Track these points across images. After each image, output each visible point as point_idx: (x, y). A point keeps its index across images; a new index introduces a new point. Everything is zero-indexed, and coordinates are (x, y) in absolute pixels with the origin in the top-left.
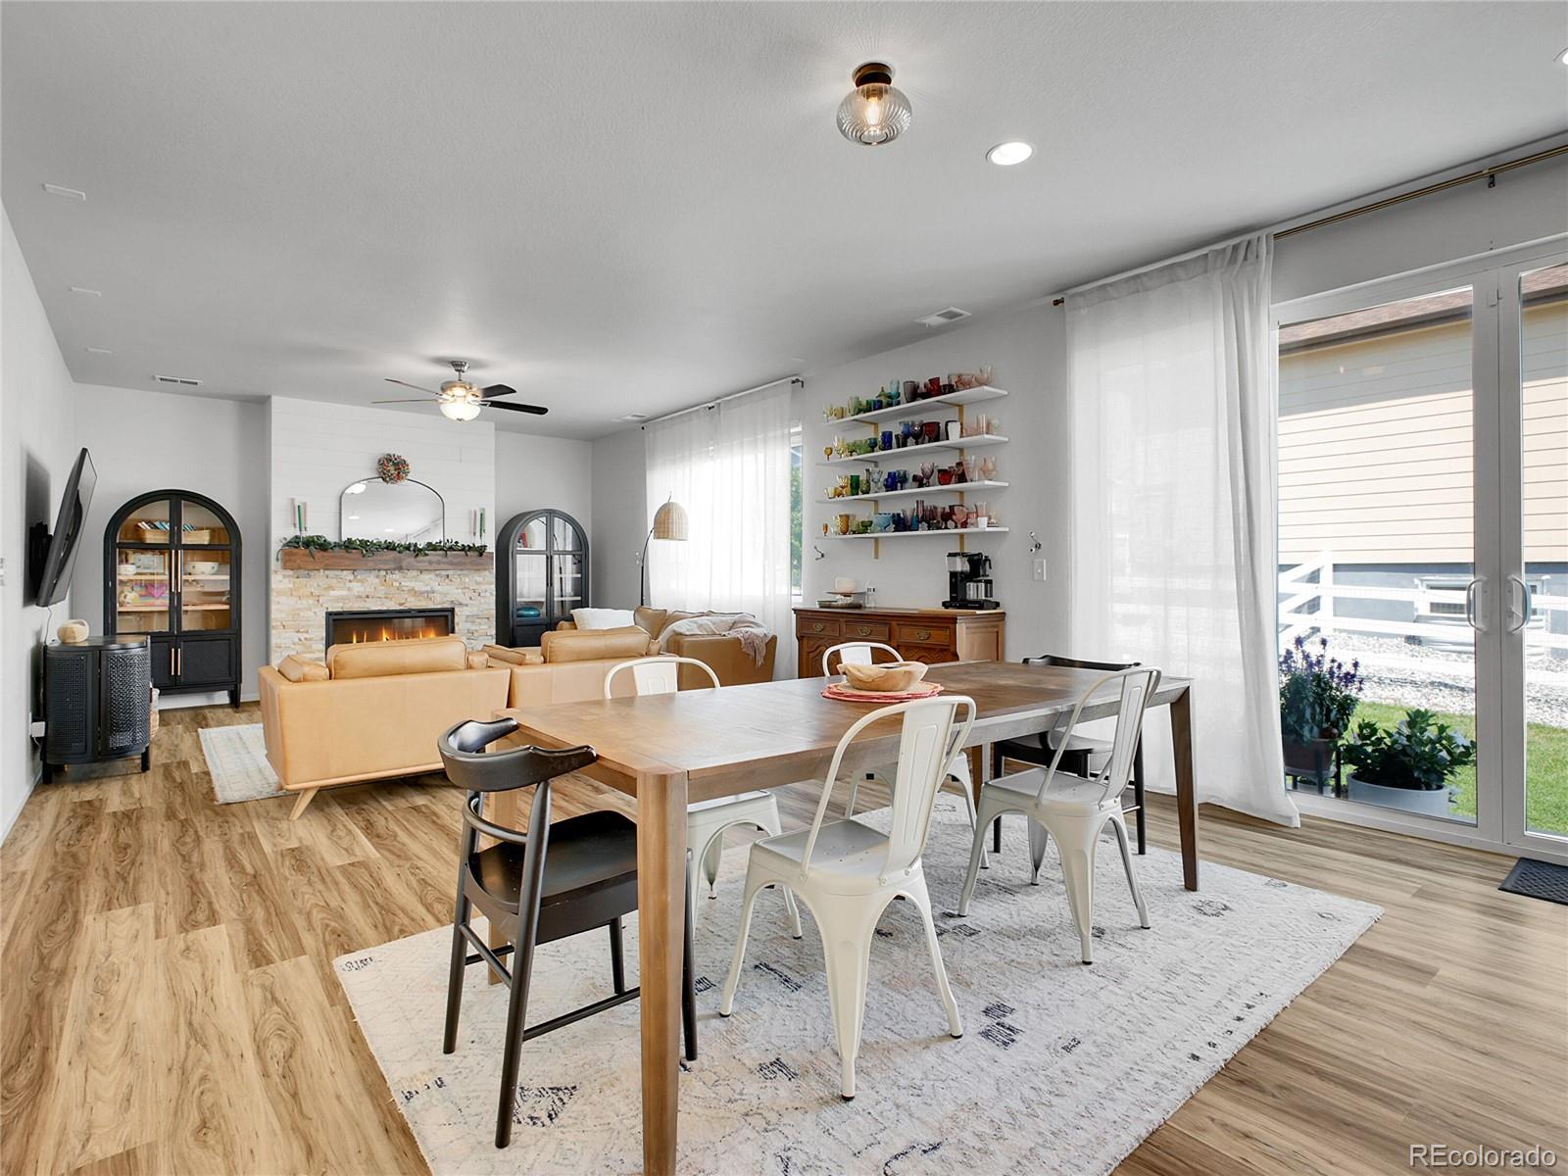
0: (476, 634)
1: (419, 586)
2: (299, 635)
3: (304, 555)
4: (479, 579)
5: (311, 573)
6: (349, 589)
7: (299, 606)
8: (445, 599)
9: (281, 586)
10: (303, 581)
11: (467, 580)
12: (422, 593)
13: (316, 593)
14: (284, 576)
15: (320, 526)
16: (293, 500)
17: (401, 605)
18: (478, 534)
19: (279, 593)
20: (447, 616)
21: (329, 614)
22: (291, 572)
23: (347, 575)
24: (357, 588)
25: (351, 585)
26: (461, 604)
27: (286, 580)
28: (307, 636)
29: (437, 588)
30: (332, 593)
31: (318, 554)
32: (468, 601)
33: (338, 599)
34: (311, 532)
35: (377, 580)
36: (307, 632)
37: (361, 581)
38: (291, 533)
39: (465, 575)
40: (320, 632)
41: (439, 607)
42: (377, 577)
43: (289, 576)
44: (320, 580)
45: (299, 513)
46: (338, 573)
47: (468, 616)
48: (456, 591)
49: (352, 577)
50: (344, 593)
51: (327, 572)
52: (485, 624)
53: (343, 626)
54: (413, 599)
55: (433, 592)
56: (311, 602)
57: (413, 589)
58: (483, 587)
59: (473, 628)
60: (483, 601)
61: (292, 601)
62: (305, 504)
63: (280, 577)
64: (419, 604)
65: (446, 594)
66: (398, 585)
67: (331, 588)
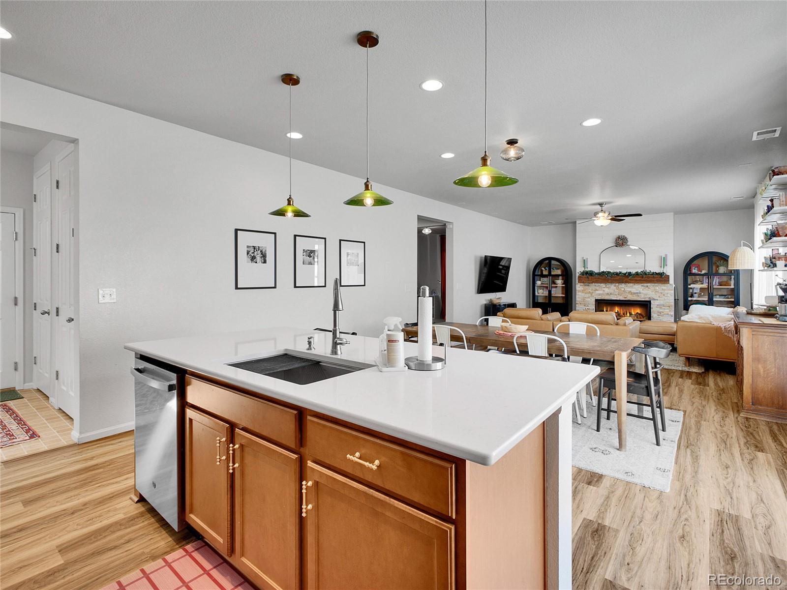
0: (662, 314)
1: (633, 290)
2: (585, 307)
3: (585, 278)
4: (664, 288)
5: (590, 284)
6: (604, 291)
7: (585, 296)
8: (646, 297)
9: (580, 289)
10: (587, 287)
11: (657, 288)
12: (634, 293)
13: (591, 292)
14: (581, 285)
15: (593, 267)
16: (583, 257)
17: (625, 298)
18: (662, 267)
19: (579, 291)
20: (647, 304)
21: (596, 300)
22: (582, 284)
23: (603, 285)
24: (607, 290)
25: (604, 289)
26: (654, 299)
27: (581, 287)
28: (588, 308)
29: (642, 291)
30: (597, 292)
31: (590, 277)
32: (658, 298)
33: (599, 295)
34: (589, 269)
35: (615, 288)
36: (588, 306)
37: (608, 288)
38: (582, 270)
39: (657, 286)
40: (593, 307)
41: (643, 300)
42: (615, 286)
43: (582, 285)
44: (593, 286)
45: (584, 262)
46: (599, 284)
47: (658, 305)
48: (651, 293)
49: (604, 286)
50: (601, 292)
51: (596, 284)
52: (668, 309)
53: (601, 304)
54: (631, 296)
55: (640, 293)
56: (589, 295)
57: (630, 292)
58: (666, 292)
59: (661, 311)
60: (666, 298)
61: (583, 294)
62: (587, 259)
63: (579, 286)
64: (633, 298)
65: (646, 294)
66: (623, 289)
67: (596, 290)
